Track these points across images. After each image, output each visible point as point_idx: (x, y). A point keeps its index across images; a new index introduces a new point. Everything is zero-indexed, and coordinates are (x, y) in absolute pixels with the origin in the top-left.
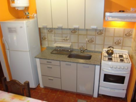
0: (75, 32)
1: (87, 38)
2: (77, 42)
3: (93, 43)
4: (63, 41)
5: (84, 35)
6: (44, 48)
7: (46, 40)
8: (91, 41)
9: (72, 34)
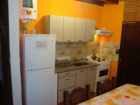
1: (77, 50)
3: (81, 53)
4: (60, 55)
5: (76, 48)
8: (80, 52)
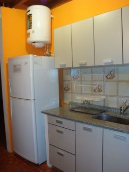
0: (112, 77)
2: (116, 94)
4: (94, 92)
6: (65, 104)
7: (70, 91)
9: (106, 81)
